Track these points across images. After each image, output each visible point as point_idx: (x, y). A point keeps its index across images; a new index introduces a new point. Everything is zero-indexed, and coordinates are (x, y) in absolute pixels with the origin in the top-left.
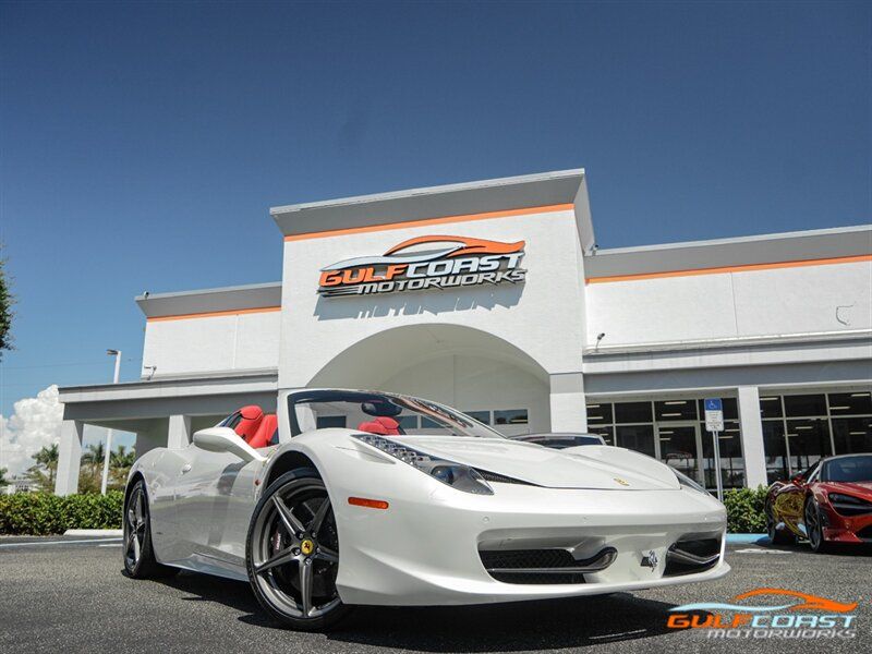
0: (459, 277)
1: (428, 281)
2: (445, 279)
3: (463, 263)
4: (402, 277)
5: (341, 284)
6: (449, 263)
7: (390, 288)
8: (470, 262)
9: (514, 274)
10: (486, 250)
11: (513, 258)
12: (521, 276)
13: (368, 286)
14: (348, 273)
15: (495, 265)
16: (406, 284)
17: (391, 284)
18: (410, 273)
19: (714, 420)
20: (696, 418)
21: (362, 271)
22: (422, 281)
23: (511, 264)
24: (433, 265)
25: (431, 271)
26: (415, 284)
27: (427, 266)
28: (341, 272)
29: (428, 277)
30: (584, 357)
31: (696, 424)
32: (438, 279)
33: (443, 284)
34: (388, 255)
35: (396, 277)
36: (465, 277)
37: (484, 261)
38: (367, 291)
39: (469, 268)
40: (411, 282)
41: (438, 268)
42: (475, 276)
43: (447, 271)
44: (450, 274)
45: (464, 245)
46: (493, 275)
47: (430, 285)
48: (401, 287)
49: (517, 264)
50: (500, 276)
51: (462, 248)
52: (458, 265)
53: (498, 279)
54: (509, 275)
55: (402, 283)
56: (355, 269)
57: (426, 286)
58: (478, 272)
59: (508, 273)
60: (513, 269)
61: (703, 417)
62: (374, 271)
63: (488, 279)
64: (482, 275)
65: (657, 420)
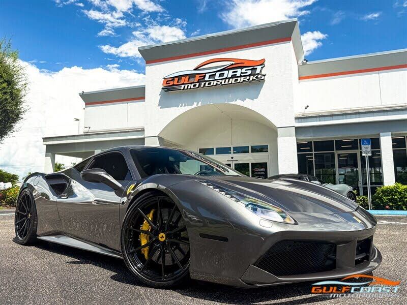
0: (231, 80)
1: (215, 82)
2: (224, 81)
3: (233, 72)
4: (203, 80)
5: (173, 85)
6: (226, 72)
7: (197, 86)
8: (237, 72)
9: (259, 76)
10: (244, 65)
11: (259, 68)
12: (263, 78)
13: (186, 86)
14: (176, 79)
15: (249, 72)
16: (205, 84)
17: (198, 84)
18: (207, 78)
20: (358, 149)
21: (183, 78)
22: (212, 82)
23: (258, 72)
24: (218, 74)
25: (217, 77)
26: (209, 84)
27: (215, 74)
28: (173, 79)
29: (216, 80)
30: (296, 118)
31: (357, 152)
32: (221, 81)
33: (223, 83)
34: (195, 69)
35: (200, 81)
36: (234, 79)
37: (244, 70)
38: (186, 88)
39: (236, 75)
40: (207, 83)
42: (239, 79)
43: (225, 76)
44: (227, 78)
45: (233, 63)
46: (248, 78)
47: (216, 84)
48: (202, 86)
49: (261, 71)
50: (252, 78)
51: (232, 64)
52: (231, 73)
53: (251, 80)
54: (257, 77)
55: (203, 84)
56: (180, 77)
57: (215, 84)
58: (241, 76)
59: (256, 76)
60: (258, 74)
61: (361, 149)
62: (189, 78)
63: (246, 80)
64: (242, 78)
65: (336, 150)
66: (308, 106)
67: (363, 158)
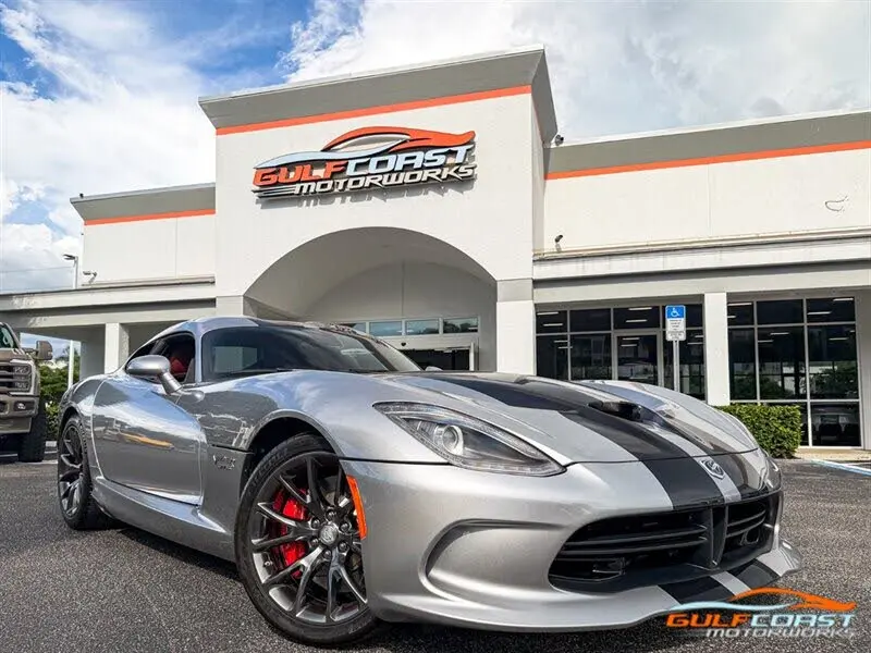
0: (402, 175)
1: (369, 179)
2: (386, 176)
3: (407, 158)
4: (341, 176)
5: (277, 184)
6: (391, 158)
7: (329, 187)
8: (414, 158)
9: (462, 169)
10: (431, 143)
11: (462, 151)
12: (470, 172)
13: (306, 185)
14: (284, 170)
15: (441, 160)
16: (346, 183)
17: (330, 183)
18: (350, 171)
19: (676, 328)
20: (658, 327)
21: (299, 168)
22: (362, 179)
23: (459, 158)
26: (356, 183)
27: (369, 162)
28: (276, 170)
29: (369, 174)
30: (535, 261)
31: (657, 332)
32: (380, 177)
33: (385, 182)
34: (326, 150)
35: (336, 176)
37: (429, 155)
38: (304, 191)
39: (413, 164)
40: (351, 181)
41: (380, 164)
42: (419, 173)
43: (389, 168)
44: (393, 171)
45: (408, 138)
46: (438, 171)
47: (371, 184)
48: (341, 187)
49: (465, 158)
50: (446, 172)
51: (405, 142)
52: (401, 160)
53: (444, 176)
54: (456, 171)
55: (342, 182)
56: (291, 166)
57: (367, 185)
58: (423, 168)
59: (456, 168)
60: (460, 164)
61: (664, 327)
62: (312, 169)
63: (433, 176)
64: (427, 172)
65: (615, 328)
66: (561, 236)
67: (668, 345)
